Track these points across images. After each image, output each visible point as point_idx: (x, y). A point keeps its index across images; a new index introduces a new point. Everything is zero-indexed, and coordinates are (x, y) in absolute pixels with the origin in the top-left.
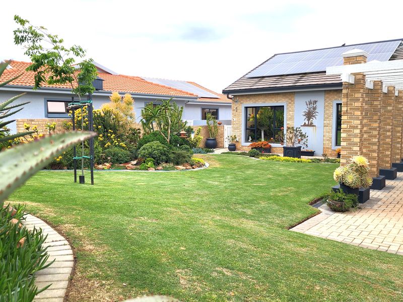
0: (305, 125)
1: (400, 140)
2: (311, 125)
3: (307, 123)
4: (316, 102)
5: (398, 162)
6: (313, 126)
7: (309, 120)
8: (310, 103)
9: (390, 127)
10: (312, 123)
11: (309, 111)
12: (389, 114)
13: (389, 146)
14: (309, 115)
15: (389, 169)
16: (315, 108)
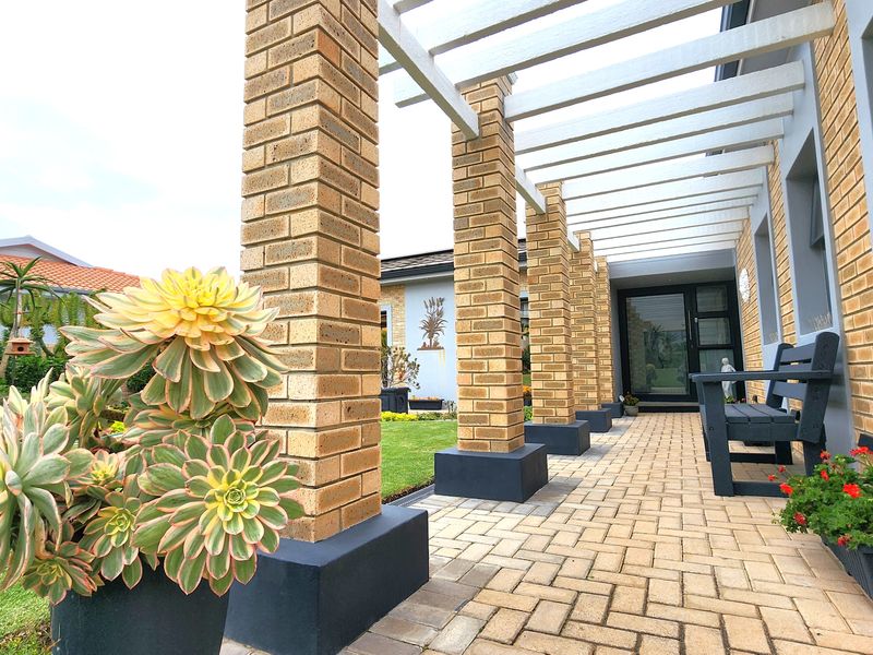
0: (424, 347)
1: (592, 354)
2: (436, 347)
3: (428, 344)
4: (442, 300)
5: (594, 408)
6: (440, 348)
7: (431, 337)
8: (432, 304)
9: (560, 304)
10: (436, 343)
11: (431, 319)
12: (554, 269)
13: (563, 357)
14: (432, 327)
15: (566, 423)
16: (440, 314)
